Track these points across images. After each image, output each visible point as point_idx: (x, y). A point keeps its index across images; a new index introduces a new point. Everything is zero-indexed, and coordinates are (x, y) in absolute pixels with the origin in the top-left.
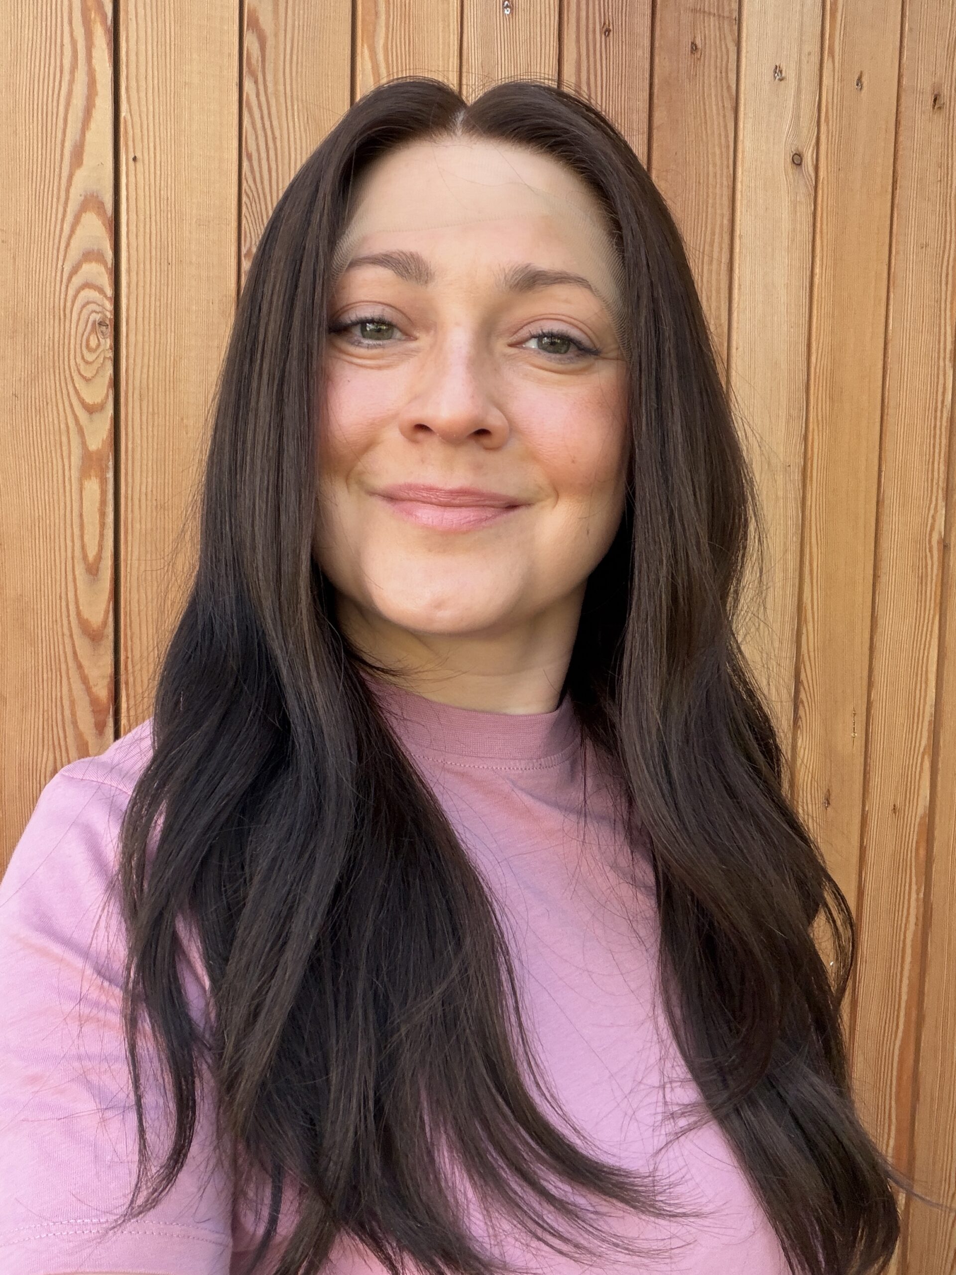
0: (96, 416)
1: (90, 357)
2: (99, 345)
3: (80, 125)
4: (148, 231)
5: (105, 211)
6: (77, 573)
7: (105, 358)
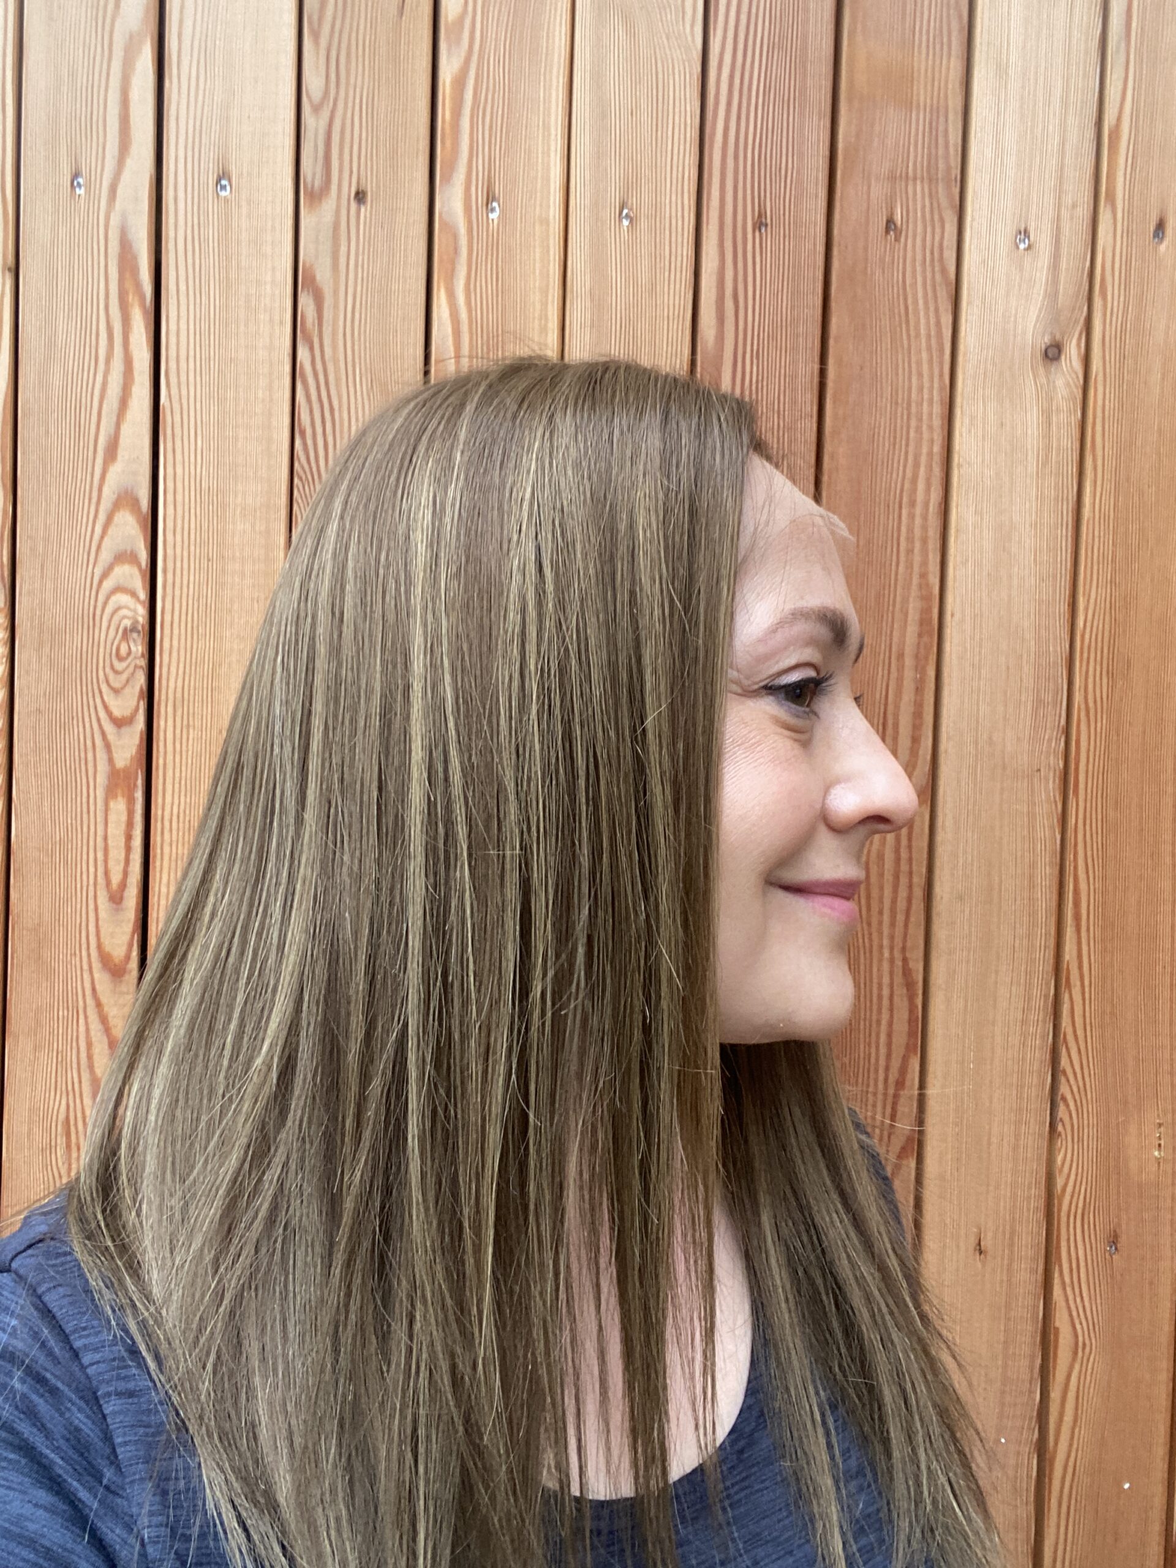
0: (125, 730)
1: (119, 666)
2: (129, 653)
3: (114, 419)
4: (186, 526)
5: (139, 508)
6: (99, 901)
7: (136, 667)
